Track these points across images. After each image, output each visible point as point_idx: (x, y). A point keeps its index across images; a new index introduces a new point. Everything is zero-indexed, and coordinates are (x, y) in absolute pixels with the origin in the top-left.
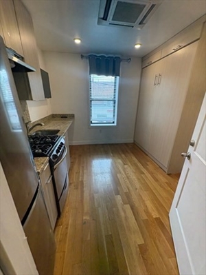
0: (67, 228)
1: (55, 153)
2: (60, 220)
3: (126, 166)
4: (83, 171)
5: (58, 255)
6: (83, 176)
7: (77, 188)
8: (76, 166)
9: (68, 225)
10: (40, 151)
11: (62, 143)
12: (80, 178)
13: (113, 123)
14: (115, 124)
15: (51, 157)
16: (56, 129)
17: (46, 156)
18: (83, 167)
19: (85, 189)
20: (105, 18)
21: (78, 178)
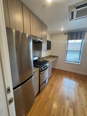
0: (40, 98)
1: (42, 68)
2: (39, 94)
3: (80, 88)
4: (55, 80)
5: (34, 106)
6: (54, 82)
7: (50, 86)
8: (53, 77)
9: (41, 97)
10: (39, 66)
11: (47, 66)
12: (53, 83)
13: (79, 62)
14: (79, 63)
15: (40, 69)
16: (48, 60)
17: (39, 68)
18: (56, 79)
19: (53, 88)
20: (72, 18)
21: (52, 82)
